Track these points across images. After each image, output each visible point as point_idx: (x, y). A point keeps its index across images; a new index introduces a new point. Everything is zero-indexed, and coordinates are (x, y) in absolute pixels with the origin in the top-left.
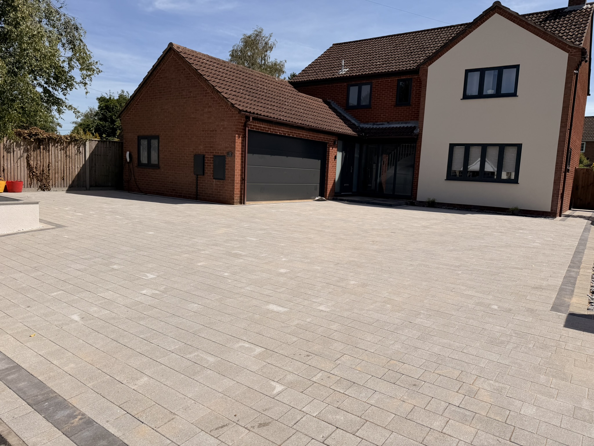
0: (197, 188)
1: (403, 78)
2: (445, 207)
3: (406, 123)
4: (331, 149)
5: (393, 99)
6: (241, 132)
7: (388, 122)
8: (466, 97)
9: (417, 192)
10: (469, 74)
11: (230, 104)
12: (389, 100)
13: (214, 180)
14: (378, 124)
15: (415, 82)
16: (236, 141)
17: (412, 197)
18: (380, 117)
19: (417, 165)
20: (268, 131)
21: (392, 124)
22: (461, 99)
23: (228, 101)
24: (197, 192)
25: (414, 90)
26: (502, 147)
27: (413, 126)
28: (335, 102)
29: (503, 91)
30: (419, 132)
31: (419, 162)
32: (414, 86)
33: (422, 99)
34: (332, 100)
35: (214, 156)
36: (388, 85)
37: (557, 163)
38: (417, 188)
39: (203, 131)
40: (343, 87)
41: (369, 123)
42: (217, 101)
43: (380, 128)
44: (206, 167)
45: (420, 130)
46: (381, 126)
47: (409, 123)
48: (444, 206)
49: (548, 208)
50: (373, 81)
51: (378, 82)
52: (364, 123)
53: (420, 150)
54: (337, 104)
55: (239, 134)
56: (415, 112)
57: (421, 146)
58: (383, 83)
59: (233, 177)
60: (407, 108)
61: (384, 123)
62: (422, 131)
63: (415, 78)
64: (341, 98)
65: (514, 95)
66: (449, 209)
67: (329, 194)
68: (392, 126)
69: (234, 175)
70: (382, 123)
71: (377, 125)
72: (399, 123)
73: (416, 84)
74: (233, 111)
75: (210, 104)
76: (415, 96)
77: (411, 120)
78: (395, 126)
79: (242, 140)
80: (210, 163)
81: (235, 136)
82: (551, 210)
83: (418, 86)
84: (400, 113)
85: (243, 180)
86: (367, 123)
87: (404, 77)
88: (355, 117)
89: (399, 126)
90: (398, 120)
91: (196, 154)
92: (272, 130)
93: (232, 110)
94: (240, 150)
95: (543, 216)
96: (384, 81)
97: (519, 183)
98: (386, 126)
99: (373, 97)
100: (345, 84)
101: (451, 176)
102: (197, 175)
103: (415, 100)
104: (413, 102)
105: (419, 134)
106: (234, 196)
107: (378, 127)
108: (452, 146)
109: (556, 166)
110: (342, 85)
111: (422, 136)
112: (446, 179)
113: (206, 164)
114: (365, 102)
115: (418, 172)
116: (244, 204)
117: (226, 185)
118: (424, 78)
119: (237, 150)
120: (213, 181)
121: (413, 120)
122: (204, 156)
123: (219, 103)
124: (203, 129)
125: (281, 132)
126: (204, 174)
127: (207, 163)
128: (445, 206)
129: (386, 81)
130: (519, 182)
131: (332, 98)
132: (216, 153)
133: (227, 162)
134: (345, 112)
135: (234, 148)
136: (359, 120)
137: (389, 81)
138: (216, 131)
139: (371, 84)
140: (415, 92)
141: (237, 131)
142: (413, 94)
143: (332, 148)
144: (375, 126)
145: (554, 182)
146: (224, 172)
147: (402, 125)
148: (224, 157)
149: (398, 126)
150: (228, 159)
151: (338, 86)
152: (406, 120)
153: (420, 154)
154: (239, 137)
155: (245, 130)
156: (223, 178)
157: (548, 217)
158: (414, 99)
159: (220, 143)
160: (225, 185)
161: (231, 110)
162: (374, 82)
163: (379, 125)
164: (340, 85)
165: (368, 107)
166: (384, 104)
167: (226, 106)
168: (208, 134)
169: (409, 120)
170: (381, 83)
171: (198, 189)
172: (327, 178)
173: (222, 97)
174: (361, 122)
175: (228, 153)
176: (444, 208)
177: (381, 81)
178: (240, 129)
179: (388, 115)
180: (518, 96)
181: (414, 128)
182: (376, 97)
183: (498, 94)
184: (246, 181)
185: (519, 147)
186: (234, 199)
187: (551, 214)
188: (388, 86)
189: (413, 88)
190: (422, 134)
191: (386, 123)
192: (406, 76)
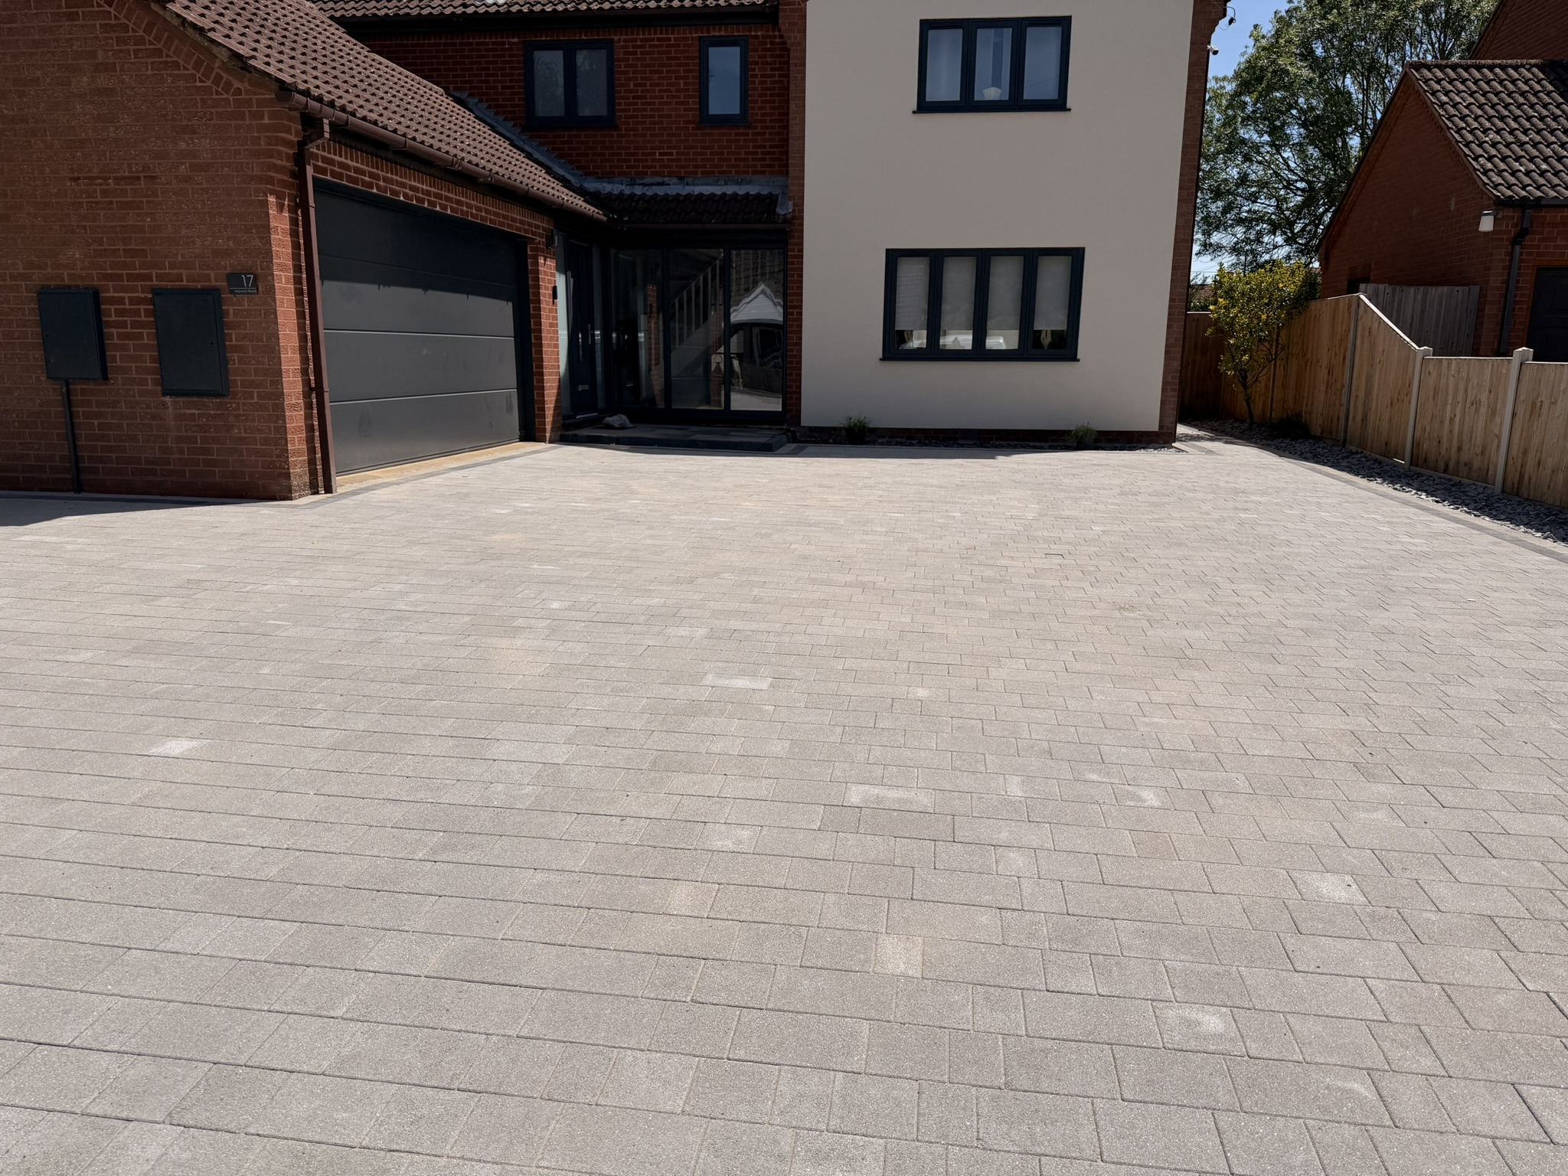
0: (75, 438)
1: (717, 34)
2: (884, 440)
3: (739, 183)
4: (542, 261)
5: (690, 101)
6: (285, 184)
7: (681, 178)
8: (925, 107)
9: (799, 399)
10: (931, 33)
11: (224, 55)
12: (677, 103)
13: (168, 399)
14: (645, 181)
15: (756, 50)
16: (273, 223)
17: (788, 416)
18: (653, 160)
19: (795, 316)
20: (371, 186)
21: (694, 184)
22: (914, 112)
23: (213, 41)
24: (78, 460)
25: (756, 76)
26: (1031, 259)
27: (765, 192)
28: (481, 101)
29: (1028, 94)
30: (794, 211)
31: (801, 307)
32: (756, 63)
33: (792, 107)
34: (471, 95)
35: (156, 291)
36: (670, 52)
37: (1171, 300)
38: (800, 387)
39: (76, 179)
40: (506, 50)
41: (616, 180)
42: (140, 41)
43: (656, 195)
44: (116, 341)
45: (794, 205)
46: (660, 191)
47: (749, 182)
48: (880, 437)
49: (1151, 423)
50: (616, 38)
51: (635, 40)
52: (600, 178)
53: (801, 269)
54: (489, 107)
55: (279, 196)
56: (764, 147)
57: (802, 257)
58: (651, 46)
59: (272, 383)
60: (737, 134)
61: (666, 179)
62: (802, 211)
63: (756, 37)
64: (503, 88)
65: (1059, 104)
66: (897, 444)
67: (554, 422)
68: (697, 190)
69: (279, 373)
70: (659, 179)
71: (644, 185)
72: (716, 183)
73: (760, 56)
74: (238, 91)
75: (100, 54)
76: (761, 95)
77: (754, 173)
78: (707, 190)
79: (294, 222)
80: (135, 324)
81: (265, 204)
82: (1161, 427)
83: (767, 63)
84: (716, 149)
85: (314, 390)
86: (608, 176)
87: (720, 30)
88: (561, 156)
89: (719, 193)
90: (713, 172)
91: (43, 287)
92: (382, 183)
93: (237, 84)
94: (290, 263)
95: (1140, 445)
96: (652, 40)
97: (1079, 360)
98: (675, 189)
99: (620, 92)
100: (515, 40)
101: (894, 346)
102: (67, 384)
103: (760, 108)
104: (757, 114)
105: (793, 218)
106: (287, 462)
107: (650, 193)
108: (894, 258)
109: (1170, 307)
110: (504, 43)
111: (802, 225)
112: (881, 357)
113: (114, 331)
114: (592, 105)
115: (801, 338)
116: (328, 489)
117: (237, 416)
118: (795, 38)
119: (278, 264)
120: (164, 404)
121: (763, 173)
122: (96, 294)
123: (158, 53)
124: (72, 170)
125: (411, 193)
126: (105, 377)
127: (117, 324)
128: (884, 437)
129: (659, 39)
130: (1079, 357)
131: (471, 88)
132: (160, 277)
133: (231, 318)
134: (524, 137)
135: (268, 254)
136: (578, 168)
137: (670, 39)
138: (153, 178)
139: (609, 46)
140: (761, 82)
141: (270, 181)
142: (755, 89)
143: (545, 260)
144: (638, 190)
145: (1167, 352)
146: (223, 362)
147: (730, 190)
148: (212, 295)
149: (718, 190)
150: (234, 307)
151: (487, 44)
152: (737, 172)
153: (801, 282)
154: (281, 208)
155: (300, 176)
156: (220, 390)
157: (1151, 446)
158: (760, 104)
159: (184, 232)
160: (231, 418)
161: (229, 84)
162: (619, 41)
163: (652, 184)
164: (494, 43)
165: (606, 123)
166: (660, 116)
167: (197, 66)
168: (104, 193)
169: (747, 172)
170: (644, 47)
171: (81, 442)
172: (542, 367)
173: (176, 22)
174: (587, 174)
175: (234, 279)
176: (882, 444)
177: (642, 40)
178: (280, 169)
179: (677, 154)
180: (1070, 110)
181: (771, 201)
182: (630, 91)
183: (1016, 102)
184: (326, 396)
185: (1075, 257)
186: (288, 476)
187: (1160, 439)
188: (669, 58)
189: (754, 70)
190: (802, 218)
191: (675, 180)
192: (726, 29)
